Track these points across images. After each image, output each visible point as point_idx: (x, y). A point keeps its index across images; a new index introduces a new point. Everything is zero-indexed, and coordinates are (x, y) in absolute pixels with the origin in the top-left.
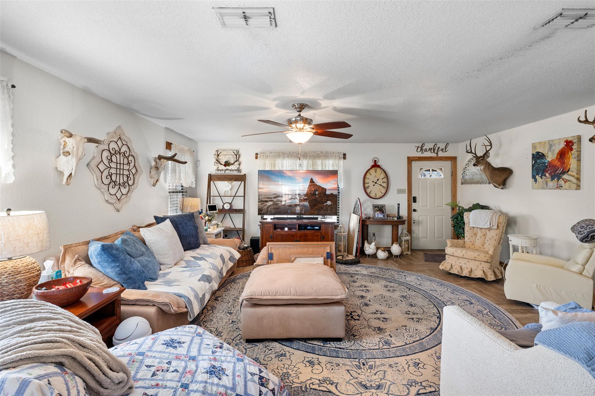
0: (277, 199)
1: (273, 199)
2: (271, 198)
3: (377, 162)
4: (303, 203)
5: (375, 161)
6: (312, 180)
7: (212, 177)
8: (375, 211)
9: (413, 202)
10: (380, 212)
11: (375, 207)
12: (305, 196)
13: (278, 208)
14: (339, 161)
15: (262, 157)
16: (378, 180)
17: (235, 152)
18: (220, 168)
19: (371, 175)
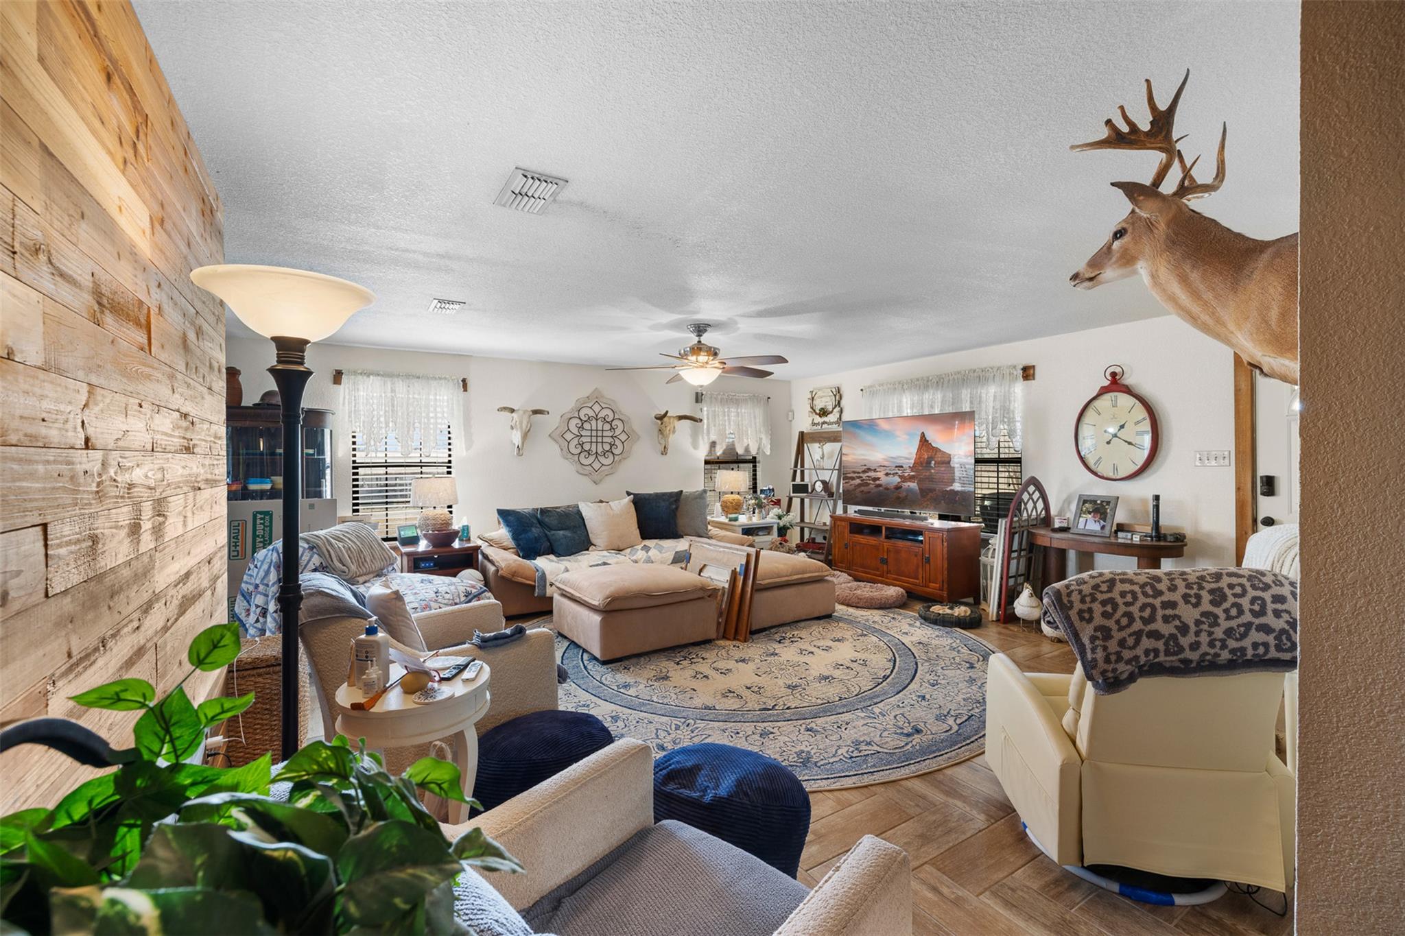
0: (867, 474)
1: (861, 475)
2: (859, 473)
3: (1118, 377)
4: (909, 483)
5: (1114, 375)
6: (923, 435)
7: (805, 437)
8: (1080, 512)
9: (1263, 494)
10: (1094, 517)
11: (1085, 502)
12: (912, 471)
13: (869, 492)
14: (1010, 385)
15: (868, 393)
16: (1122, 427)
17: (834, 390)
18: (816, 421)
19: (1099, 414)
